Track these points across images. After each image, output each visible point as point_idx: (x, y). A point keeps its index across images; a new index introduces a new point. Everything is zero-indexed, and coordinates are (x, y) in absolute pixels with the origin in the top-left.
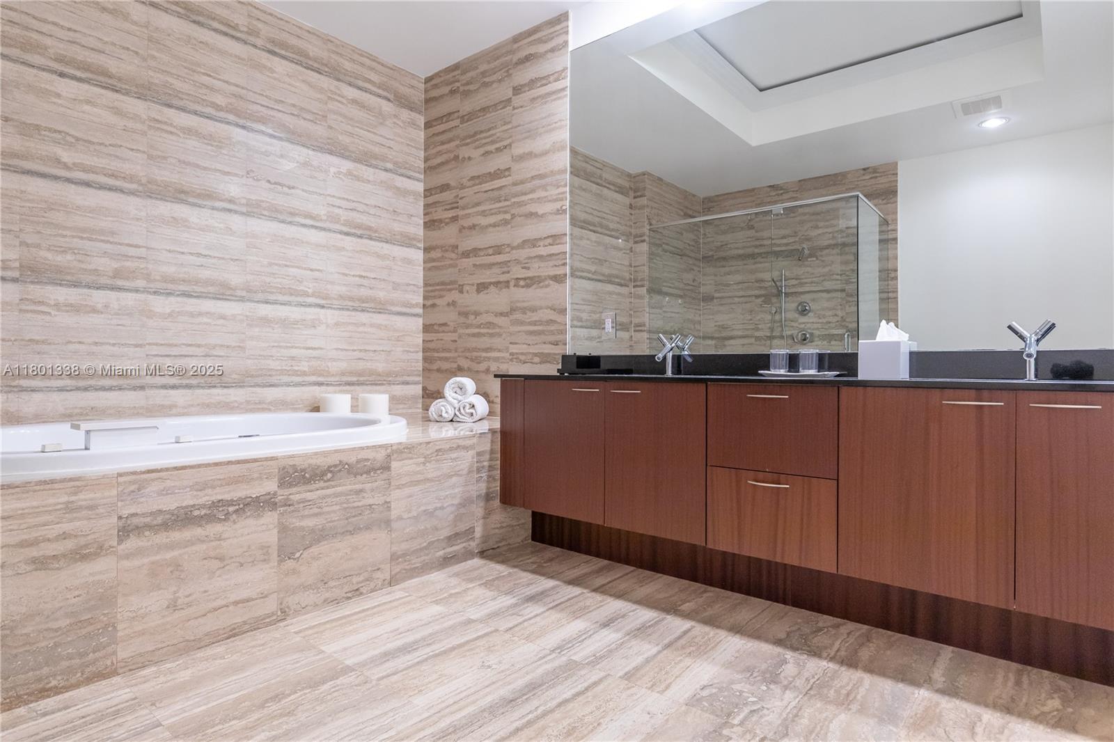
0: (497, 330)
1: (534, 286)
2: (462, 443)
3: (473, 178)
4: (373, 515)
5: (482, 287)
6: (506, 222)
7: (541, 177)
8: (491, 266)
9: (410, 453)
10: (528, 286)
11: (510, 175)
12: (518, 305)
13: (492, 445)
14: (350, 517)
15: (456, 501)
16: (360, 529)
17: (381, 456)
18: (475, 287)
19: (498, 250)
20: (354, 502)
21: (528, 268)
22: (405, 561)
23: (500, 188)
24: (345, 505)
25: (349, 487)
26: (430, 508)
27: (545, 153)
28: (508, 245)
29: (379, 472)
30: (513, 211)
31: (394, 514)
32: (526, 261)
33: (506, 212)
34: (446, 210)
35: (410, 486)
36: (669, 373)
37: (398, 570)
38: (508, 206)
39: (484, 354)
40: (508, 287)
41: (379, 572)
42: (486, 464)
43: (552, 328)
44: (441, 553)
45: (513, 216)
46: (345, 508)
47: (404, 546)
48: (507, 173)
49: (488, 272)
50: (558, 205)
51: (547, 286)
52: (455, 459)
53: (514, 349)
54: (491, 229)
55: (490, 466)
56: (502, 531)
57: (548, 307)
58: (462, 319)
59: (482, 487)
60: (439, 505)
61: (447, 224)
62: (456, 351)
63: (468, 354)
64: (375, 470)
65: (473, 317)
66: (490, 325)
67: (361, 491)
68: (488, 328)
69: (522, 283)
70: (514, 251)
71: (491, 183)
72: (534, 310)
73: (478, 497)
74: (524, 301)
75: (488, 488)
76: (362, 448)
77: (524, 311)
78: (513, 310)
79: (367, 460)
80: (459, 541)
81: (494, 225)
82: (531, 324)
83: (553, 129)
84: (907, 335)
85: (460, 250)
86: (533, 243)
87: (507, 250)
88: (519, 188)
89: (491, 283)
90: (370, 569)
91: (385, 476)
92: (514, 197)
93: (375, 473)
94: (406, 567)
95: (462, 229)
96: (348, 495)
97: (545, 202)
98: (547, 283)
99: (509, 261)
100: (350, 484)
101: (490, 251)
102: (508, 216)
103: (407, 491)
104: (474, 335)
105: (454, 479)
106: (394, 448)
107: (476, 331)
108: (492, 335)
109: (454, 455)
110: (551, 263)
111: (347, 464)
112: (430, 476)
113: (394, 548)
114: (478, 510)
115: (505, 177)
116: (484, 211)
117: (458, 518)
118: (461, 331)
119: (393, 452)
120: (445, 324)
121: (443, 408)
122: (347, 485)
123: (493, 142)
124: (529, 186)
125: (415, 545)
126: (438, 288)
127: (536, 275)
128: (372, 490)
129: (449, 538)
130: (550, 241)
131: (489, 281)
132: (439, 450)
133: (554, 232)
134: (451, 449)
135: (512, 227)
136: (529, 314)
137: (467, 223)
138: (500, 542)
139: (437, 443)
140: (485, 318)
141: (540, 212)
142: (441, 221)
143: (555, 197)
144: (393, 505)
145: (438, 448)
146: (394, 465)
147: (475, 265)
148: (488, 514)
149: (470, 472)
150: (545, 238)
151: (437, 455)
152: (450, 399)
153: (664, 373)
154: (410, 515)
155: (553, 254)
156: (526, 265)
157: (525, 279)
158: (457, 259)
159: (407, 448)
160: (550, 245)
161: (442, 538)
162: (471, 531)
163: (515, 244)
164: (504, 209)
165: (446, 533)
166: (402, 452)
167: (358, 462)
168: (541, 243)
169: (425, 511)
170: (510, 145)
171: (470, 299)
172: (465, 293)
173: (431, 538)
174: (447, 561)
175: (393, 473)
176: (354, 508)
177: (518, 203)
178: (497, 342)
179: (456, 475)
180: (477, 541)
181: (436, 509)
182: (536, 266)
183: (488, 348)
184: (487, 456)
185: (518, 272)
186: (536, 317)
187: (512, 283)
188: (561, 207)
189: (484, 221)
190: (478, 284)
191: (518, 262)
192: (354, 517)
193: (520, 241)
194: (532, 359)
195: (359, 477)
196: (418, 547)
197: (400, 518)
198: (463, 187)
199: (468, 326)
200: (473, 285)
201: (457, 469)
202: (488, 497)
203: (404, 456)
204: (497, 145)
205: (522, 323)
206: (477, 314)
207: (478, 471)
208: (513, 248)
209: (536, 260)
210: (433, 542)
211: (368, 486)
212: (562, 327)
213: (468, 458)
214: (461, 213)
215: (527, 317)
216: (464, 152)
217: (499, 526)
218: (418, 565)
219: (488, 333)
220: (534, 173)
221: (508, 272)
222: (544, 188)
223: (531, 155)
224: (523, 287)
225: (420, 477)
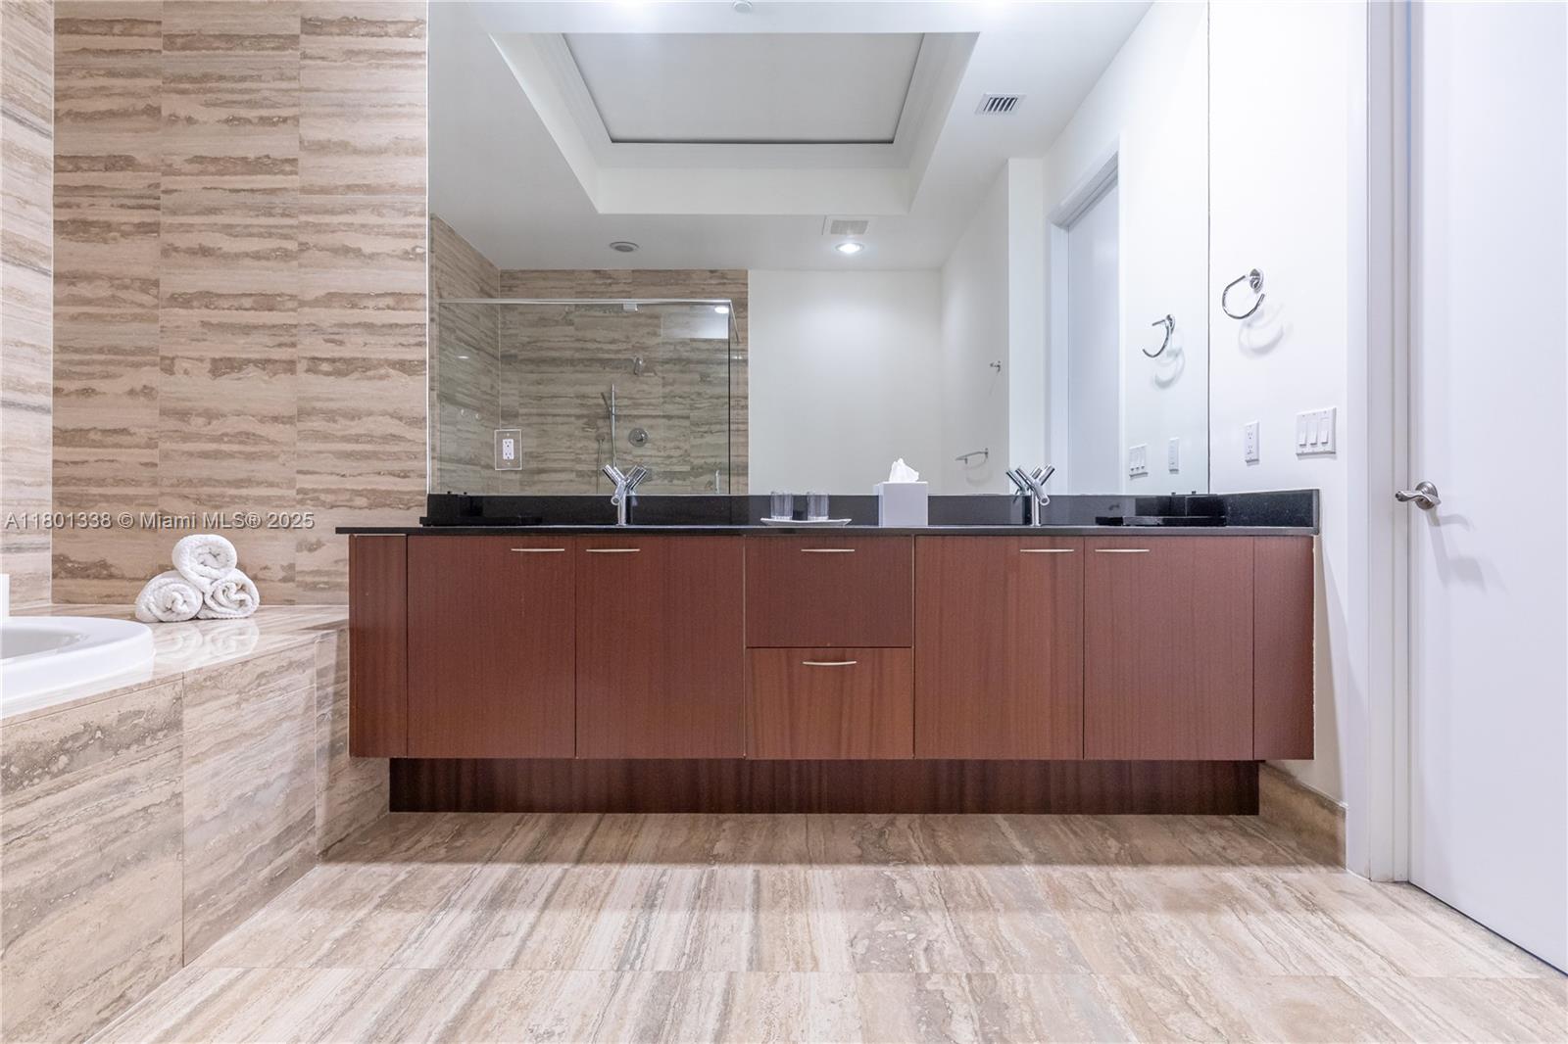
0: (267, 448)
1: (356, 375)
2: (296, 656)
3: (199, 159)
4: (150, 828)
5: (222, 367)
6: (286, 256)
7: (369, 189)
8: (247, 329)
9: (216, 687)
10: (339, 373)
11: (292, 173)
12: (318, 405)
13: (338, 655)
14: (106, 844)
15: (287, 769)
16: (125, 864)
17: (162, 701)
18: (208, 365)
19: (267, 301)
20: (115, 808)
21: (341, 343)
22: (208, 906)
23: (273, 191)
24: (96, 821)
25: (105, 779)
26: (248, 789)
27: (380, 151)
28: (292, 297)
29: (160, 735)
30: (303, 238)
31: (189, 815)
32: (335, 330)
33: (286, 237)
34: (122, 206)
35: (216, 753)
36: (622, 523)
37: (196, 928)
38: (291, 227)
39: (233, 491)
40: (292, 371)
41: (162, 945)
42: (330, 690)
43: (396, 449)
44: (266, 872)
45: (304, 247)
46: (96, 827)
47: (208, 876)
48: (288, 168)
49: (242, 341)
50: (407, 244)
51: (381, 378)
52: (285, 689)
53: (306, 482)
54: (248, 262)
55: (336, 694)
56: (353, 804)
57: (384, 413)
58: (171, 424)
59: (320, 737)
60: (262, 781)
61: (125, 235)
62: (155, 484)
63: (187, 491)
64: (153, 732)
65: (201, 421)
66: (245, 437)
67: (128, 782)
68: (241, 443)
69: (325, 367)
70: (307, 310)
71: (247, 178)
72: (354, 415)
73: (320, 751)
74: (332, 400)
75: (333, 733)
76: (129, 690)
77: (331, 416)
78: (303, 414)
79: (138, 713)
80: (293, 842)
81: (257, 256)
82: (346, 439)
83: (396, 115)
84: (917, 474)
85: (166, 289)
86: (353, 300)
87: (290, 305)
88: (317, 200)
89: (248, 361)
90: (146, 943)
91: (171, 742)
92: (306, 213)
93: (153, 739)
94: (211, 918)
95: (168, 251)
96: (101, 796)
97: (378, 234)
98: (382, 371)
99: (295, 326)
100: (106, 772)
101: (247, 302)
102: (292, 246)
103: (211, 764)
104: (205, 455)
105: (286, 725)
106: (188, 680)
107: (213, 446)
108: (250, 457)
109: (283, 682)
110: (391, 340)
111: (99, 728)
112: (248, 727)
113: (190, 886)
114: (319, 777)
115: (285, 173)
116: (230, 226)
117: (292, 797)
118: (166, 445)
119: (187, 689)
120: (124, 431)
121: (176, 594)
122: (100, 773)
123: (251, 104)
124: (339, 199)
125: (224, 869)
126: (102, 357)
127: (360, 355)
128: (149, 776)
129: (278, 840)
130: (390, 301)
131: (244, 356)
132: (261, 675)
133: (397, 287)
134: (281, 670)
135: (300, 266)
136: (343, 422)
137: (183, 241)
138: (350, 825)
139: (259, 662)
140: (232, 425)
141: (367, 249)
142: (108, 226)
143: (398, 230)
144: (187, 798)
145: (259, 670)
146: (189, 715)
147: (204, 324)
148: (334, 777)
149: (308, 709)
150: (378, 295)
151: (259, 685)
152: (194, 576)
153: (616, 521)
154: (217, 811)
155: (397, 325)
156: (337, 337)
157: (333, 361)
158: (156, 306)
159: (211, 678)
160: (389, 308)
161: (267, 842)
162: (310, 816)
163: (309, 296)
164: (285, 231)
165: (272, 831)
166: (202, 688)
167: (122, 719)
168: (371, 303)
169: (240, 798)
170: (296, 119)
171: (194, 386)
172: (180, 376)
173: (251, 847)
174: (276, 884)
175: (186, 732)
176: (116, 820)
177: (314, 225)
178: (264, 469)
179: (289, 718)
180: (319, 833)
181: (257, 789)
182: (360, 340)
183: (242, 481)
184: (332, 677)
185: (314, 346)
186: (356, 428)
187: (302, 366)
188: (414, 249)
189: (228, 245)
190: (214, 361)
191: (315, 328)
192: (113, 841)
193: (322, 293)
194: (350, 500)
195: (123, 752)
196: (231, 871)
197: (200, 822)
198: (170, 171)
199: (186, 438)
200: (201, 360)
201: (289, 706)
202: (333, 750)
203: (206, 694)
204: (264, 113)
205: (326, 437)
206: (210, 415)
207: (320, 704)
208: (303, 304)
209: (357, 330)
210: (254, 854)
211: (141, 769)
212: (415, 449)
213: (303, 684)
214: (167, 220)
215: (339, 427)
216: (171, 104)
217: (347, 797)
218: (229, 907)
219: (240, 453)
220: (350, 180)
221: (293, 345)
222: (376, 209)
223: (344, 148)
224: (328, 374)
225: (231, 733)
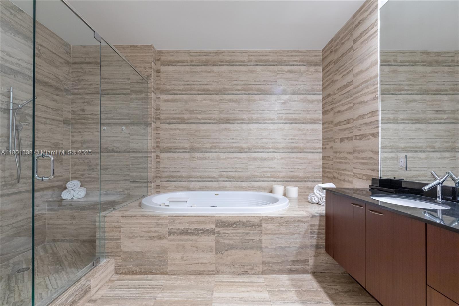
0: (348, 161)
1: (364, 139)
2: (300, 219)
3: (338, 89)
4: (254, 244)
5: (342, 140)
6: (351, 108)
7: (366, 82)
8: (345, 130)
9: (272, 221)
10: (360, 139)
12: (357, 149)
13: (320, 222)
14: (244, 243)
15: (297, 246)
16: (248, 248)
17: (257, 220)
18: (339, 140)
19: (348, 122)
20: (245, 237)
21: (360, 130)
22: (269, 266)
23: (348, 92)
24: (241, 238)
25: (243, 231)
26: (283, 246)
27: (368, 69)
28: (352, 119)
29: (256, 227)
30: (354, 102)
31: (264, 245)
32: (360, 126)
33: (351, 103)
34: (329, 105)
35: (272, 235)
37: (266, 269)
38: (352, 100)
39: (343, 172)
40: (352, 140)
41: (257, 267)
42: (316, 231)
43: (372, 162)
44: (289, 267)
45: (354, 104)
46: (242, 239)
47: (269, 260)
48: (351, 84)
49: (344, 133)
50: (373, 95)
51: (369, 139)
52: (297, 226)
53: (355, 171)
54: (345, 112)
55: (318, 232)
56: (327, 265)
57: (369, 151)
58: (335, 155)
59: (314, 242)
60: (288, 245)
61: (329, 112)
62: (333, 169)
63: (337, 171)
64: (255, 226)
65: (339, 154)
66: (345, 158)
67: (249, 233)
68: (344, 159)
69: (358, 138)
70: (355, 122)
71: (345, 90)
72: (363, 151)
73: (311, 246)
74: (359, 147)
75: (317, 243)
76: (249, 217)
77: (359, 152)
78: (354, 151)
79: (251, 221)
80: (299, 264)
81: (347, 110)
82: (363, 158)
83: (370, 56)
85: (334, 122)
86: (362, 117)
87: (352, 121)
88: (356, 90)
89: (345, 138)
90: (252, 265)
91: (259, 229)
92: (354, 95)
93: (254, 227)
94: (270, 269)
95: (335, 113)
96: (242, 234)
97: (368, 94)
98: (369, 137)
99: (352, 127)
100: (243, 230)
101: (345, 123)
102: (352, 105)
103: (271, 237)
104: (339, 162)
105: (296, 235)
106: (264, 218)
107: (340, 160)
108: (346, 163)
109: (296, 224)
110: (371, 127)
111: (242, 222)
112: (282, 232)
113: (264, 259)
114: (311, 252)
115: (351, 85)
116: (343, 104)
117: (298, 254)
118: (335, 160)
119: (263, 219)
120: (329, 157)
121: (313, 197)
122: (242, 230)
123: (346, 70)
124: (360, 87)
125: (274, 260)
126: (327, 140)
127: (364, 133)
128: (254, 234)
129: (293, 261)
130: (370, 115)
131: (345, 137)
132: (288, 221)
133: (372, 110)
134: (294, 222)
135: (353, 110)
136: (361, 153)
137: (336, 110)
138: (326, 270)
139: (286, 218)
140: (344, 155)
141: (366, 100)
142: (327, 111)
143: (372, 91)
144: (263, 241)
145: (287, 220)
146: (264, 225)
147: (339, 130)
148: (317, 255)
149: (305, 233)
150: (368, 114)
151: (286, 223)
152: (316, 194)
154: (272, 247)
155: (372, 122)
156: (359, 128)
157: (359, 136)
158: (333, 127)
159: (270, 219)
160: (370, 117)
161: (289, 260)
162: (306, 261)
163: (355, 118)
164: (350, 101)
165: (291, 258)
166: (267, 220)
167: (247, 221)
168: (366, 117)
169: (280, 247)
170: (352, 69)
171: (338, 145)
172: (336, 143)
173: (283, 259)
174: (291, 271)
175: (263, 228)
176: (246, 239)
177: (356, 97)
178: (348, 167)
179: (298, 233)
180: (311, 267)
181: (286, 247)
182: (364, 128)
183: (344, 169)
184: (317, 227)
185: (356, 132)
186: (364, 155)
187: (354, 138)
188: (376, 96)
189: (343, 108)
190: (341, 139)
191: (356, 127)
192: (246, 243)
193: (357, 116)
194: (362, 177)
195: (247, 228)
196: (276, 262)
197: (266, 247)
198: (335, 94)
199: (337, 158)
200: (339, 139)
201: (298, 231)
202: (317, 247)
203: (269, 222)
204: (347, 71)
205: (357, 158)
206: (340, 153)
207: (311, 233)
208: (354, 120)
209: (364, 125)
210: (284, 261)
211: (251, 232)
212: (376, 162)
213: (304, 227)
214: (334, 106)
215: (360, 155)
216: (336, 77)
217: (325, 262)
218: (276, 269)
219: (344, 162)
220: (362, 81)
221: (352, 132)
222: (367, 87)
223: (361, 72)
224: (358, 140)
225: (276, 232)
